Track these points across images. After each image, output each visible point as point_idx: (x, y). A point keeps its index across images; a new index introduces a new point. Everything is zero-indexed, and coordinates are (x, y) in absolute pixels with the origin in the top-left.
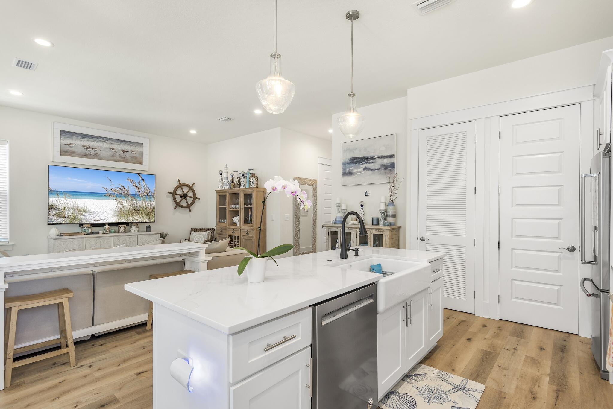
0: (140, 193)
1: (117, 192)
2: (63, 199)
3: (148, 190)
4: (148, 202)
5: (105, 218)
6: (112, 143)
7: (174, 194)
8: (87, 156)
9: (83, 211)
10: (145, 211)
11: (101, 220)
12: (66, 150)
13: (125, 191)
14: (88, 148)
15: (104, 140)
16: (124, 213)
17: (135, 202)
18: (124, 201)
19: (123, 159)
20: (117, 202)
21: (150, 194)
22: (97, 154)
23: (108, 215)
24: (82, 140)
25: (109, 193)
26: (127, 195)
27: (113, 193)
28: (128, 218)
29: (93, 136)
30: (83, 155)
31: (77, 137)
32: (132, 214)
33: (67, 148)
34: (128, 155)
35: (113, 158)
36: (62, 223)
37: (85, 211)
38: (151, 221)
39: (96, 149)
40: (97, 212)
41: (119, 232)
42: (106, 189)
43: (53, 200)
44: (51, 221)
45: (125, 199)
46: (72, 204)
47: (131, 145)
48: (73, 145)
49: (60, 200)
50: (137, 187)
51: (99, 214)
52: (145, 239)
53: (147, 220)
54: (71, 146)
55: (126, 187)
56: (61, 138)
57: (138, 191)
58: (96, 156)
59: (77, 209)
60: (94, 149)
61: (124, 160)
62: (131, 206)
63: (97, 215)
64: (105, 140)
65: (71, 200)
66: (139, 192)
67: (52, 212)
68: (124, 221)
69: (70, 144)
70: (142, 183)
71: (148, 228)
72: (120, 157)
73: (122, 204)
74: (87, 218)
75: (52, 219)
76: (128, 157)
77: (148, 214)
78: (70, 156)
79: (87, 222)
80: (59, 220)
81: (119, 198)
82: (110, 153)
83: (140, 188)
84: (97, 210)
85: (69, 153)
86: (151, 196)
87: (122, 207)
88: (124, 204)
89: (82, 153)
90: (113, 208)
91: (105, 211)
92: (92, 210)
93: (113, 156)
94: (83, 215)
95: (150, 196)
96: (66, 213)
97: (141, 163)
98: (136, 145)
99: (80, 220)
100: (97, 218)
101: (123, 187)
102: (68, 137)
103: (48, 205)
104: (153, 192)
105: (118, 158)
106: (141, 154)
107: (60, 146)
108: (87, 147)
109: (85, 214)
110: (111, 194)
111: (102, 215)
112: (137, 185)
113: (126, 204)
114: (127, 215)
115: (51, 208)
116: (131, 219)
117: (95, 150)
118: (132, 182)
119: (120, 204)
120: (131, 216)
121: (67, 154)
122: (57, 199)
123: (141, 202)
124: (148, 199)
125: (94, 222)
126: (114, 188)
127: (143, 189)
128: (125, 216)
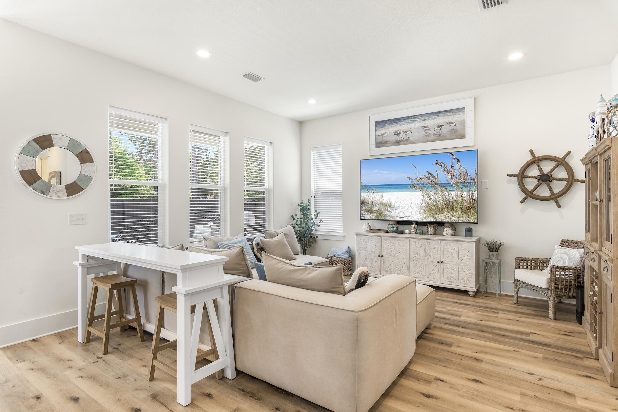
0: (453, 180)
1: (423, 181)
2: (371, 194)
3: (466, 174)
4: (466, 193)
5: (409, 214)
6: (424, 120)
7: (521, 176)
8: (398, 143)
9: (388, 206)
10: (461, 206)
11: (406, 217)
12: (380, 141)
13: (432, 179)
14: (399, 134)
15: (415, 119)
16: (431, 208)
17: (446, 193)
18: (431, 193)
19: (438, 137)
20: (423, 194)
21: (469, 180)
22: (408, 138)
23: (413, 211)
24: (394, 127)
25: (413, 183)
26: (436, 184)
27: (418, 183)
28: (437, 216)
29: (403, 118)
30: (395, 143)
31: (389, 124)
32: (442, 210)
33: (381, 139)
34: (444, 131)
35: (427, 139)
36: (371, 218)
37: (390, 206)
38: (471, 221)
39: (408, 133)
40: (401, 208)
41: (427, 233)
42: (411, 179)
43: (365, 195)
44: (362, 217)
45: (432, 190)
46: (378, 198)
47: (449, 114)
48: (386, 135)
49: (369, 195)
50: (448, 172)
51: (403, 210)
52: (451, 248)
53: (465, 220)
54: (384, 135)
55: (435, 174)
56: (376, 129)
57: (450, 177)
58: (408, 141)
59: (383, 204)
60: (405, 132)
61: (440, 137)
62: (441, 199)
63: (401, 211)
64: (417, 118)
65: (377, 195)
66: (452, 178)
67: (364, 208)
68: (432, 219)
69: (384, 134)
70: (457, 166)
71: (469, 232)
72: (435, 135)
73: (429, 196)
74: (392, 214)
75: (363, 214)
76: (444, 132)
77: (466, 211)
78: (383, 146)
79: (392, 219)
80: (368, 216)
81: (425, 189)
82: (422, 133)
83: (453, 172)
84: (401, 205)
85: (382, 144)
86: (470, 183)
87: (429, 200)
88: (432, 197)
89: (394, 141)
90: (419, 203)
91: (409, 206)
92: (397, 205)
93: (426, 136)
94: (388, 211)
95: (468, 183)
96: (374, 209)
97: (463, 137)
98: (455, 113)
99: (385, 216)
100: (402, 215)
101: (430, 174)
102: (382, 127)
103: (360, 199)
104: (474, 176)
105: (432, 137)
106: (463, 123)
107: (375, 139)
108: (399, 132)
109: (390, 209)
110: (416, 184)
111: (406, 211)
112: (449, 168)
113: (435, 196)
114: (436, 212)
115: (363, 203)
116: (441, 218)
117: (406, 134)
118: (442, 166)
119: (426, 197)
120: (441, 213)
121: (381, 145)
122: (367, 194)
123: (454, 194)
124: (465, 189)
125: (398, 219)
126: (419, 176)
127: (458, 173)
128: (434, 213)
